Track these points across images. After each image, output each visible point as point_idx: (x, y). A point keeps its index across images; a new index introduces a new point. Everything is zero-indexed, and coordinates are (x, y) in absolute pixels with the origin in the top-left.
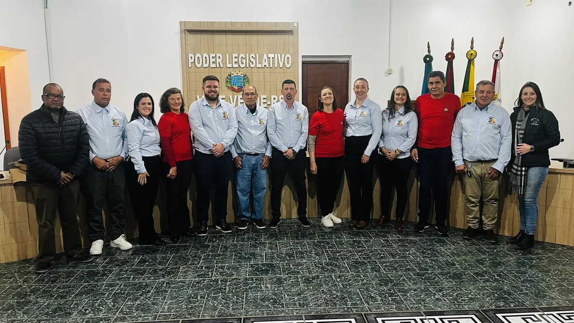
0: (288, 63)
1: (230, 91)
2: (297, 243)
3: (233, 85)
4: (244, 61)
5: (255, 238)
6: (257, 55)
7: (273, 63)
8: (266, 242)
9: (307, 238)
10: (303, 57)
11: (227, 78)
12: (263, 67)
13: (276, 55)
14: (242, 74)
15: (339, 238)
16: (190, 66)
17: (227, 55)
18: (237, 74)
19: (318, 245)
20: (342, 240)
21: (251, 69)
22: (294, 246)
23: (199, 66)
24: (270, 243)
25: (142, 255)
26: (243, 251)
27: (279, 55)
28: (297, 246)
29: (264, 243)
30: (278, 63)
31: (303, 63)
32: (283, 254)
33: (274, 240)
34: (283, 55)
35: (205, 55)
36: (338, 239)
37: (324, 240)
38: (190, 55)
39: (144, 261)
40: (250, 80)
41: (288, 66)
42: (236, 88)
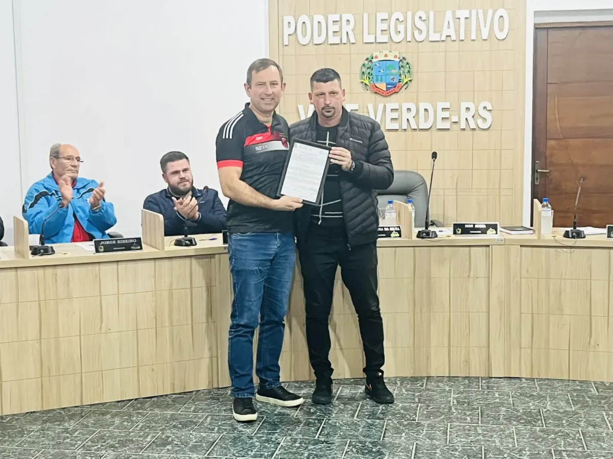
0: (501, 30)
1: (369, 95)
2: (492, 430)
3: (377, 80)
4: (401, 27)
5: (400, 413)
6: (432, 14)
7: (468, 31)
8: (423, 422)
9: (518, 421)
10: (537, 13)
11: (364, 65)
12: (444, 38)
13: (474, 12)
14: (396, 57)
15: (594, 426)
16: (286, 43)
17: (366, 15)
18: (386, 56)
19: (540, 437)
20: (601, 430)
21: (417, 44)
22: (484, 436)
23: (304, 41)
24: (431, 427)
25: (161, 430)
26: (368, 436)
27: (481, 12)
28: (492, 436)
29: (418, 424)
30: (479, 30)
31: (537, 28)
32: (456, 450)
33: (443, 421)
34: (490, 12)
35: (319, 18)
36: (591, 429)
37: (557, 429)
38: (287, 19)
39: (165, 443)
40: (413, 70)
41: (501, 36)
42: (383, 86)
